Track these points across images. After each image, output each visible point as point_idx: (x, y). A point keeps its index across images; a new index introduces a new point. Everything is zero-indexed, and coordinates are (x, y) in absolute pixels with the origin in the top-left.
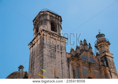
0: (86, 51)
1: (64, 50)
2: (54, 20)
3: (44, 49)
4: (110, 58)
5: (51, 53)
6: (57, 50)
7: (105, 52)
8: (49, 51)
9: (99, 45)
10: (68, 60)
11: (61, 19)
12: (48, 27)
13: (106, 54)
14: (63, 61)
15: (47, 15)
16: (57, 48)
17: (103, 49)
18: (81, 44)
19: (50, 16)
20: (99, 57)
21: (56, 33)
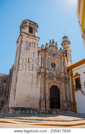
0: (53, 47)
1: (37, 46)
2: (32, 26)
3: (22, 44)
4: (69, 52)
5: (27, 47)
6: (31, 45)
7: (66, 48)
8: (25, 46)
9: (63, 43)
10: (39, 52)
11: (37, 25)
12: (27, 30)
13: (67, 49)
14: (35, 52)
15: (27, 22)
16: (31, 44)
17: (66, 46)
18: (50, 42)
19: (29, 23)
20: (61, 51)
21: (32, 34)
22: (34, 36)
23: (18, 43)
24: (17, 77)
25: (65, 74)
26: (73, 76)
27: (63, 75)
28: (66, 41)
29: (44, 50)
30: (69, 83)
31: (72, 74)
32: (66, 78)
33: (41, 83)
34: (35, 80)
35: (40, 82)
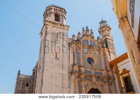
0: (88, 36)
1: (66, 36)
2: (58, 12)
3: (47, 36)
4: (110, 41)
6: (59, 36)
7: (106, 35)
8: (52, 38)
9: (101, 30)
10: (69, 44)
11: (65, 11)
12: (52, 18)
13: (107, 37)
14: (64, 45)
15: (51, 9)
16: (59, 34)
17: (104, 34)
18: (83, 31)
19: (55, 9)
20: (99, 41)
21: (59, 23)
22: (62, 25)
23: (42, 35)
24: (43, 80)
25: (108, 71)
26: (120, 73)
27: (104, 73)
28: (104, 27)
29: (76, 42)
30: (115, 84)
31: (117, 71)
32: (109, 78)
33: (75, 85)
34: (66, 82)
35: (73, 85)
